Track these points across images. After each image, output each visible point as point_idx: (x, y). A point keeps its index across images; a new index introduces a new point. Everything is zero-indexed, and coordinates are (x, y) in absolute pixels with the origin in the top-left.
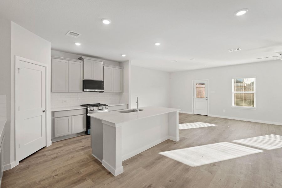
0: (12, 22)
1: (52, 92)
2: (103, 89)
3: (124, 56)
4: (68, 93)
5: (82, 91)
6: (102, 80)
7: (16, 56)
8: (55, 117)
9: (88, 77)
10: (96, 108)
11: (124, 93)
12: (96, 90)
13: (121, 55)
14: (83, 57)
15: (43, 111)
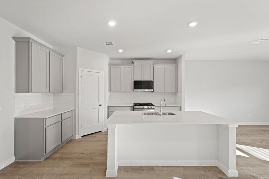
0: (77, 47)
1: (111, 91)
2: (152, 88)
3: (169, 51)
4: (122, 92)
5: (132, 91)
6: (152, 79)
7: (80, 69)
8: (110, 110)
9: (138, 78)
10: (146, 107)
11: (178, 93)
12: (147, 90)
13: (166, 51)
14: (134, 61)
15: (100, 105)
